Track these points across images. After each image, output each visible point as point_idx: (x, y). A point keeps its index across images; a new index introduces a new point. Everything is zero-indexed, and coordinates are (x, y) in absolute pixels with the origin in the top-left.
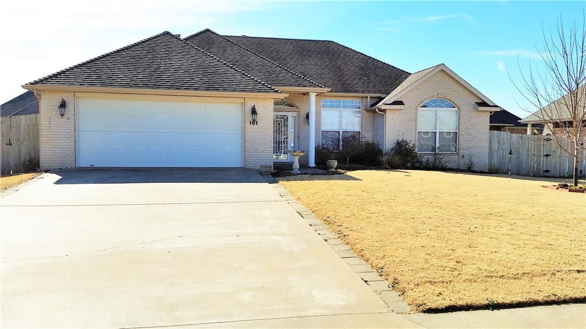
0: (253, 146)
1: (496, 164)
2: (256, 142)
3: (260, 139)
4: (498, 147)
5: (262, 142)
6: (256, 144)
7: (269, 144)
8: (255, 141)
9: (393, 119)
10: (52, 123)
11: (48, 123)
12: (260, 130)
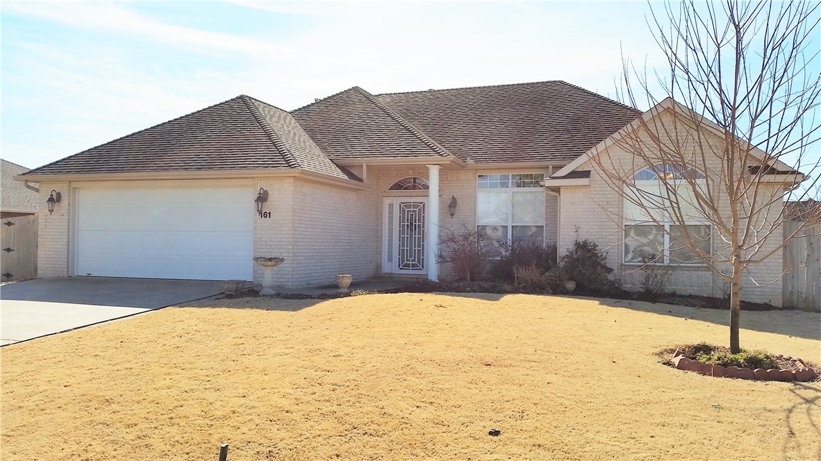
0: (264, 250)
1: (804, 290)
2: (269, 243)
3: (274, 240)
4: (808, 255)
5: (276, 243)
6: (268, 247)
7: (285, 247)
8: (266, 242)
9: (573, 203)
10: (48, 221)
11: (44, 221)
12: (273, 225)
